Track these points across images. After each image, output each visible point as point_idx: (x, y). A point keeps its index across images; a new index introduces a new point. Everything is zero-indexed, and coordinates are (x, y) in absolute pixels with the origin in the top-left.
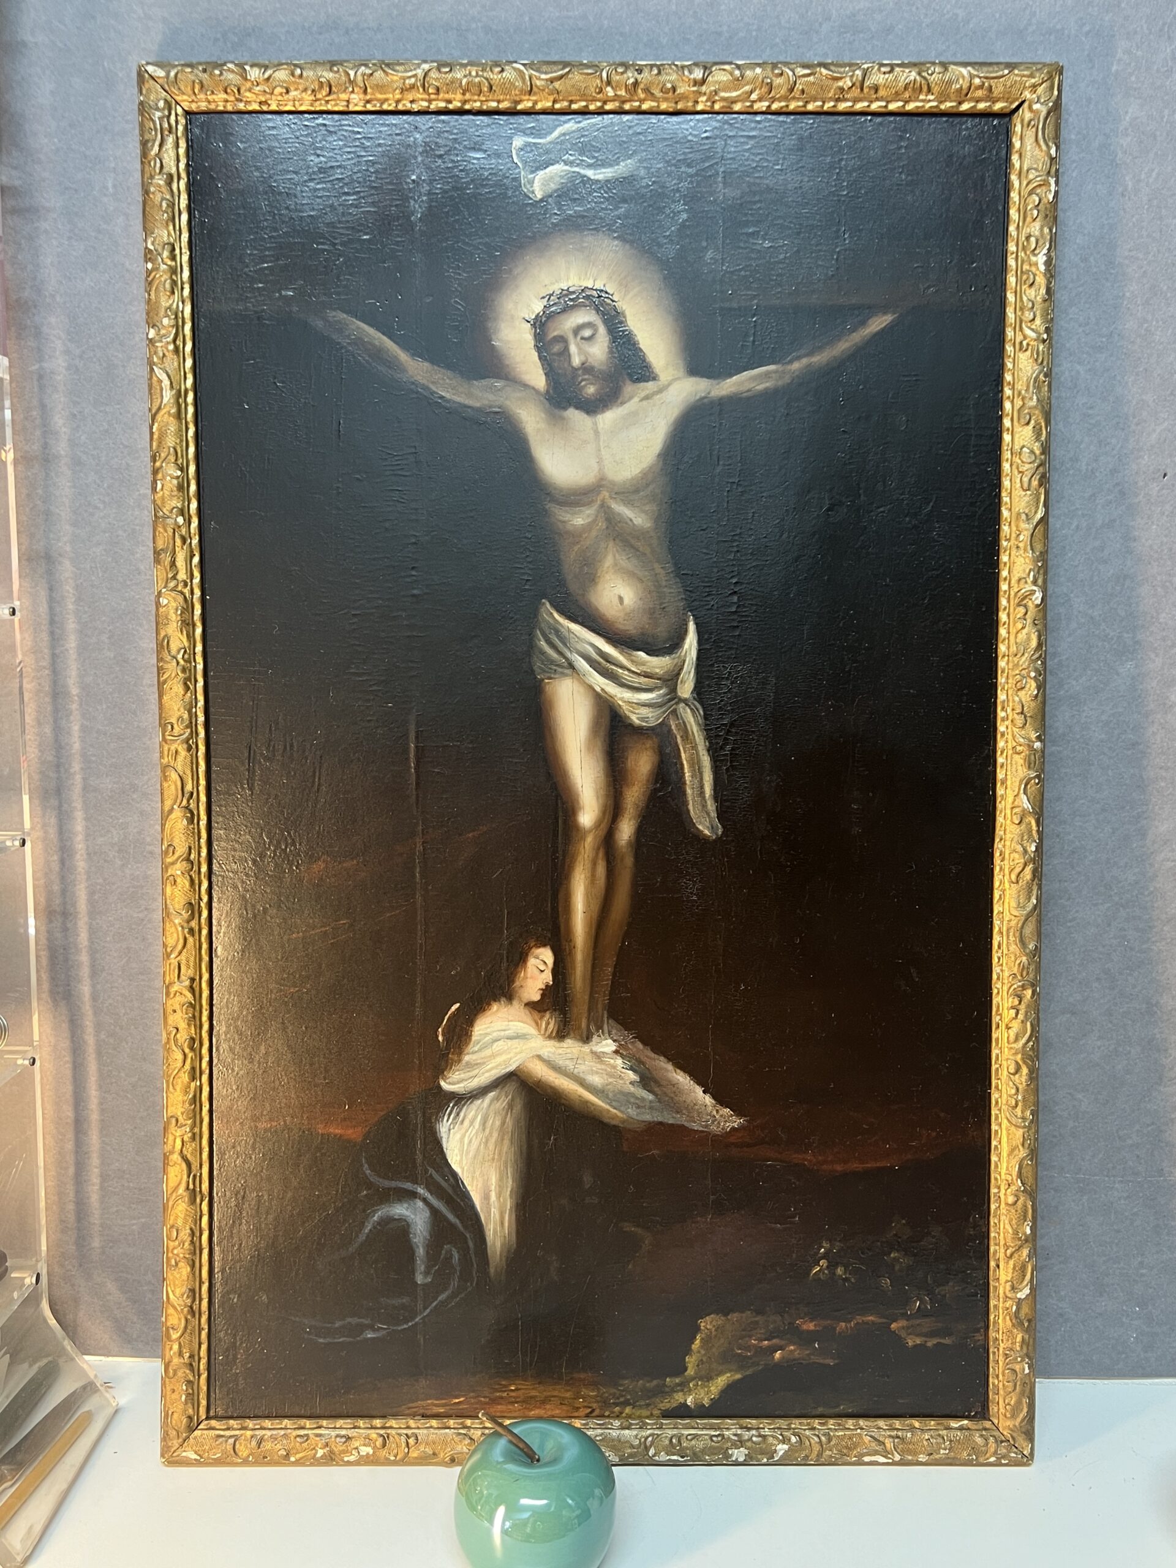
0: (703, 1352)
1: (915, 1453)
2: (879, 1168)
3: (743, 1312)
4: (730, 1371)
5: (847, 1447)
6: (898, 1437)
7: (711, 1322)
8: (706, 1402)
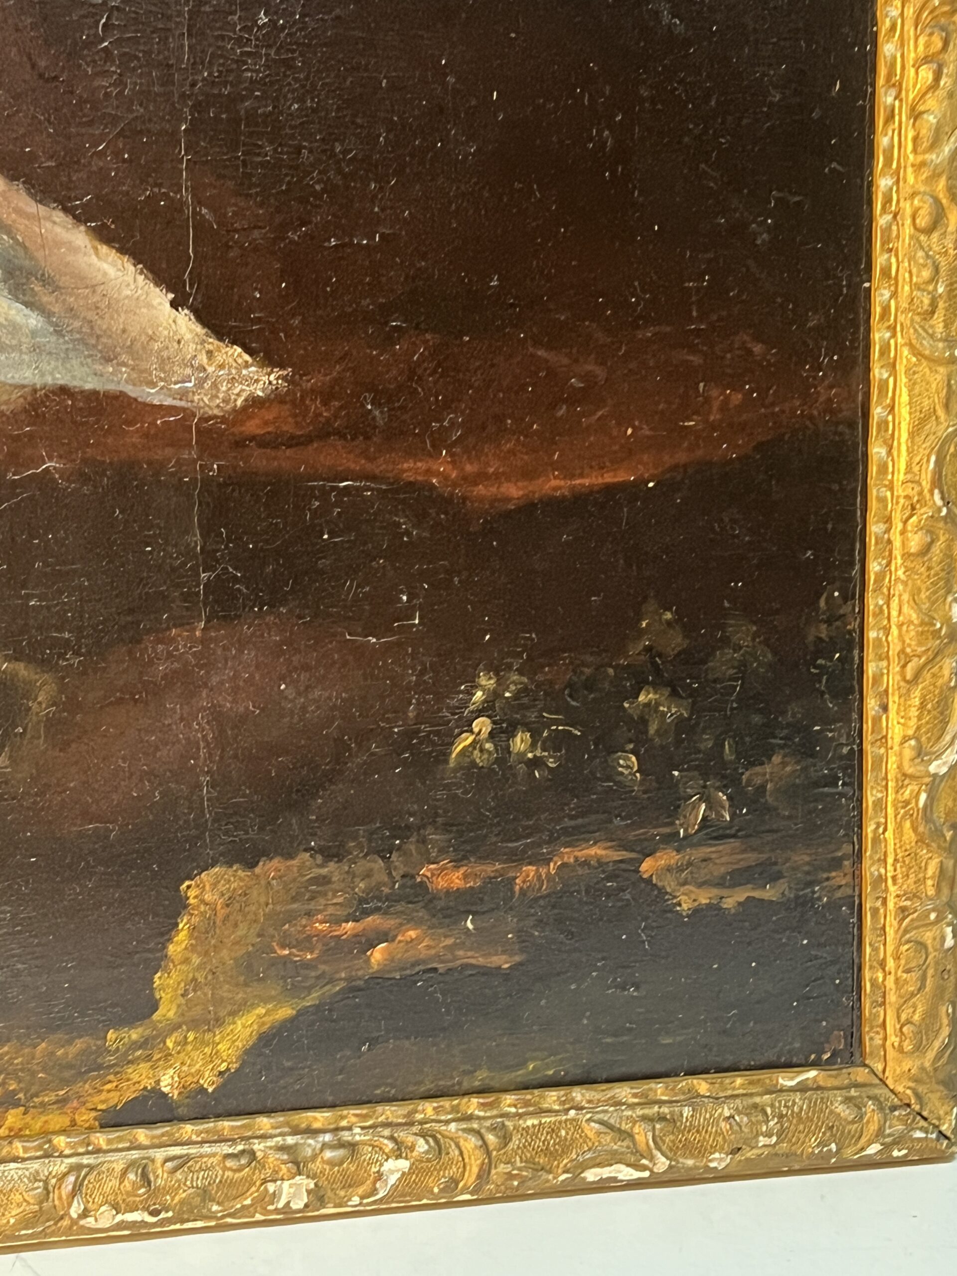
0: (196, 960)
1: (701, 1151)
2: (609, 489)
3: (290, 856)
4: (265, 1000)
5: (546, 1152)
6: (662, 1118)
7: (214, 885)
8: (209, 1082)
